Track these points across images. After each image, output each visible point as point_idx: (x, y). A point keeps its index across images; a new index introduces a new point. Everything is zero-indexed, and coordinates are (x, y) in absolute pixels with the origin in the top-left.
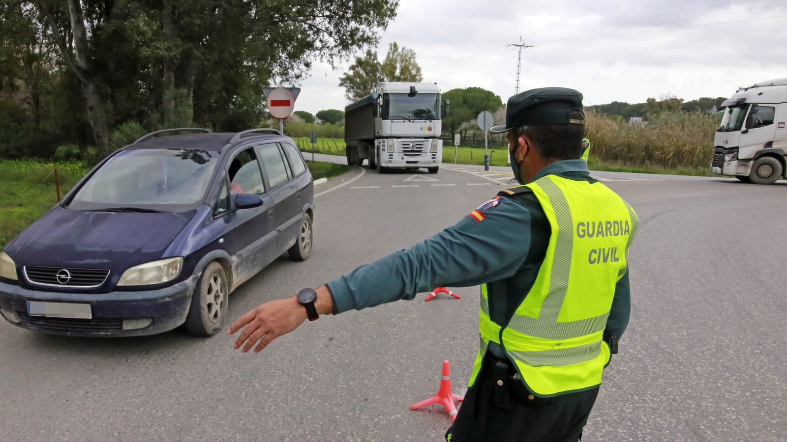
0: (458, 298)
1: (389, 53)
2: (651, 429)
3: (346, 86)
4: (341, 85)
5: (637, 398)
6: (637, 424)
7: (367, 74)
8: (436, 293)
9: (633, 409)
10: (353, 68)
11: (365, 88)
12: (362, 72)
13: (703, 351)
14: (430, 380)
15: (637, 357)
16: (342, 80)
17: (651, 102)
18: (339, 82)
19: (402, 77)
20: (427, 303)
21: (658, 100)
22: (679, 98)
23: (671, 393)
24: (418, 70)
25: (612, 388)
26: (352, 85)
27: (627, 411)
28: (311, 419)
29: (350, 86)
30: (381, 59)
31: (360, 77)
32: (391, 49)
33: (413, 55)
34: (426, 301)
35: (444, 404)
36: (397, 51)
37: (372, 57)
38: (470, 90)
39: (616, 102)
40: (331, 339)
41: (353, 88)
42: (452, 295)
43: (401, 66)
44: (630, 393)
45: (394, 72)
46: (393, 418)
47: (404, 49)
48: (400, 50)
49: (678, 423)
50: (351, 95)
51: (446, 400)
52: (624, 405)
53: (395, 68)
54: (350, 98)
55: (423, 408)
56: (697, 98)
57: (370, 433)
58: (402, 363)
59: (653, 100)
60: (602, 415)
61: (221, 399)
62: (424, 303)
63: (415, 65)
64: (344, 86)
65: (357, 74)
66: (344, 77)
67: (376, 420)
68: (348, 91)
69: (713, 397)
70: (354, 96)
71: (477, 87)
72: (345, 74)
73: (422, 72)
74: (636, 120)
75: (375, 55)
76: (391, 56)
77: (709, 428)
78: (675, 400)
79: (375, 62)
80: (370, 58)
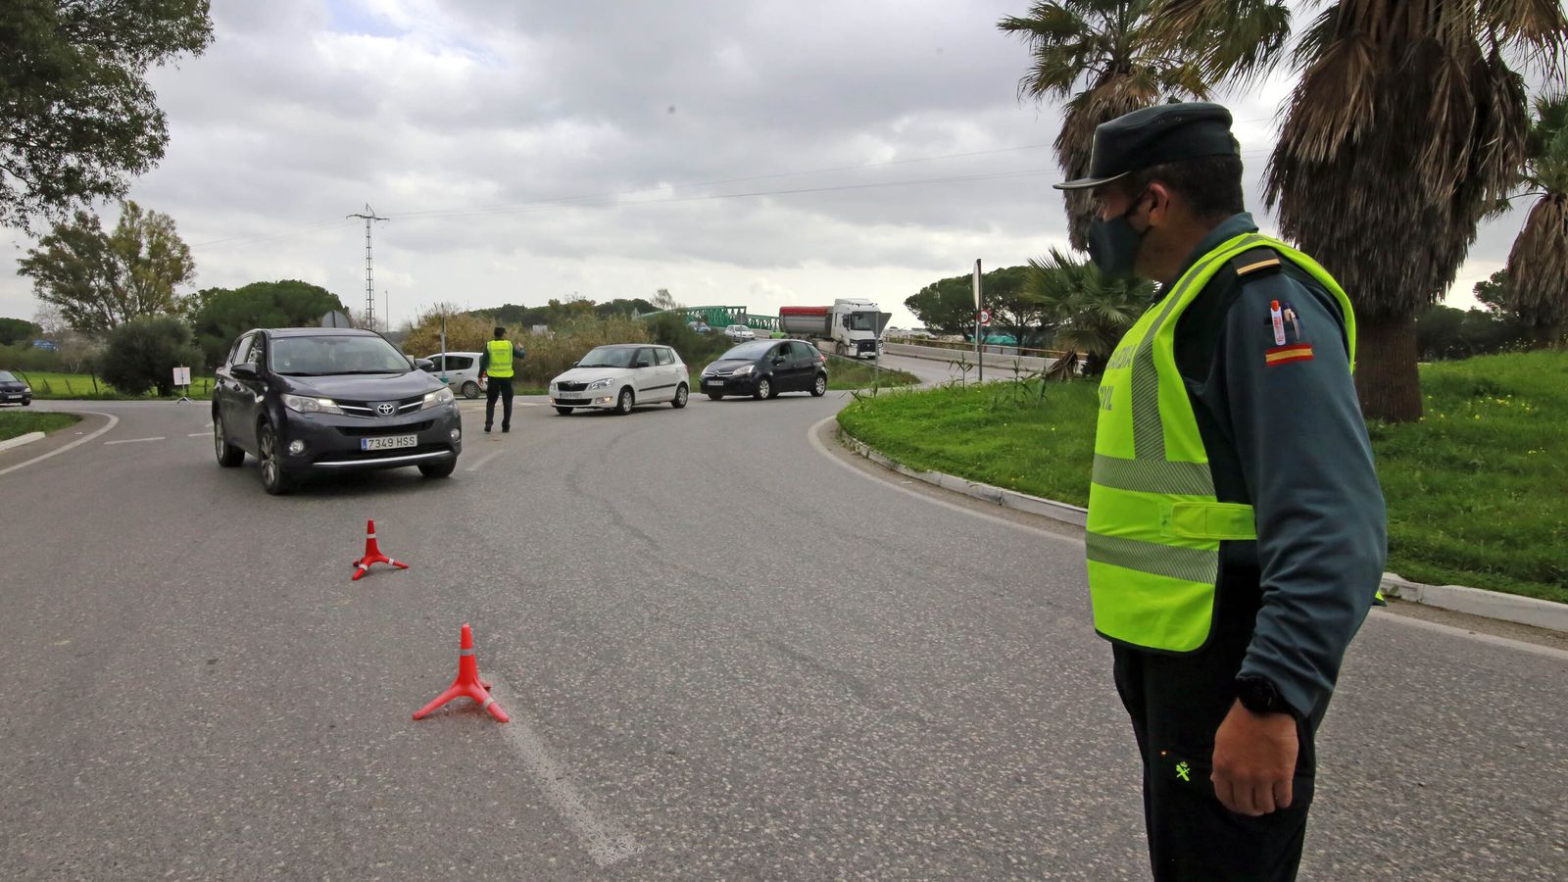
0: (405, 567)
1: (123, 220)
2: (736, 658)
3: (34, 274)
4: (23, 272)
5: (704, 632)
6: (720, 658)
7: (80, 254)
8: (369, 565)
9: (708, 644)
10: (48, 242)
11: (77, 278)
12: (68, 250)
13: (747, 570)
14: (423, 677)
15: (680, 591)
16: (24, 262)
17: (554, 304)
18: (19, 267)
19: (154, 261)
20: (356, 582)
21: (563, 302)
22: (589, 299)
23: (737, 618)
24: (184, 249)
25: (671, 628)
26: (47, 273)
27: (701, 647)
28: (246, 778)
29: (44, 275)
30: (109, 227)
31: (66, 258)
32: (126, 212)
33: (171, 224)
34: (354, 579)
35: (470, 694)
36: (139, 216)
37: (90, 225)
38: (285, 285)
39: (509, 305)
40: (211, 662)
41: (51, 279)
42: (394, 564)
43: (151, 242)
44: (695, 630)
45: (138, 253)
46: (392, 737)
47: (152, 213)
48: (145, 216)
49: (761, 646)
50: (47, 291)
51: (473, 688)
52: (694, 643)
53: (140, 246)
54: (45, 297)
55: (433, 712)
56: (610, 299)
57: (366, 767)
58: (365, 667)
59: (557, 302)
60: (676, 659)
62: (352, 584)
63: (176, 241)
64: (31, 274)
65: (58, 254)
66: (28, 257)
67: (367, 747)
68: (40, 283)
69: (781, 612)
71: (297, 280)
72: (32, 251)
73: (191, 253)
74: (538, 329)
75: (95, 221)
76: (127, 224)
77: (793, 642)
78: (745, 624)
79: (96, 233)
80: (85, 227)
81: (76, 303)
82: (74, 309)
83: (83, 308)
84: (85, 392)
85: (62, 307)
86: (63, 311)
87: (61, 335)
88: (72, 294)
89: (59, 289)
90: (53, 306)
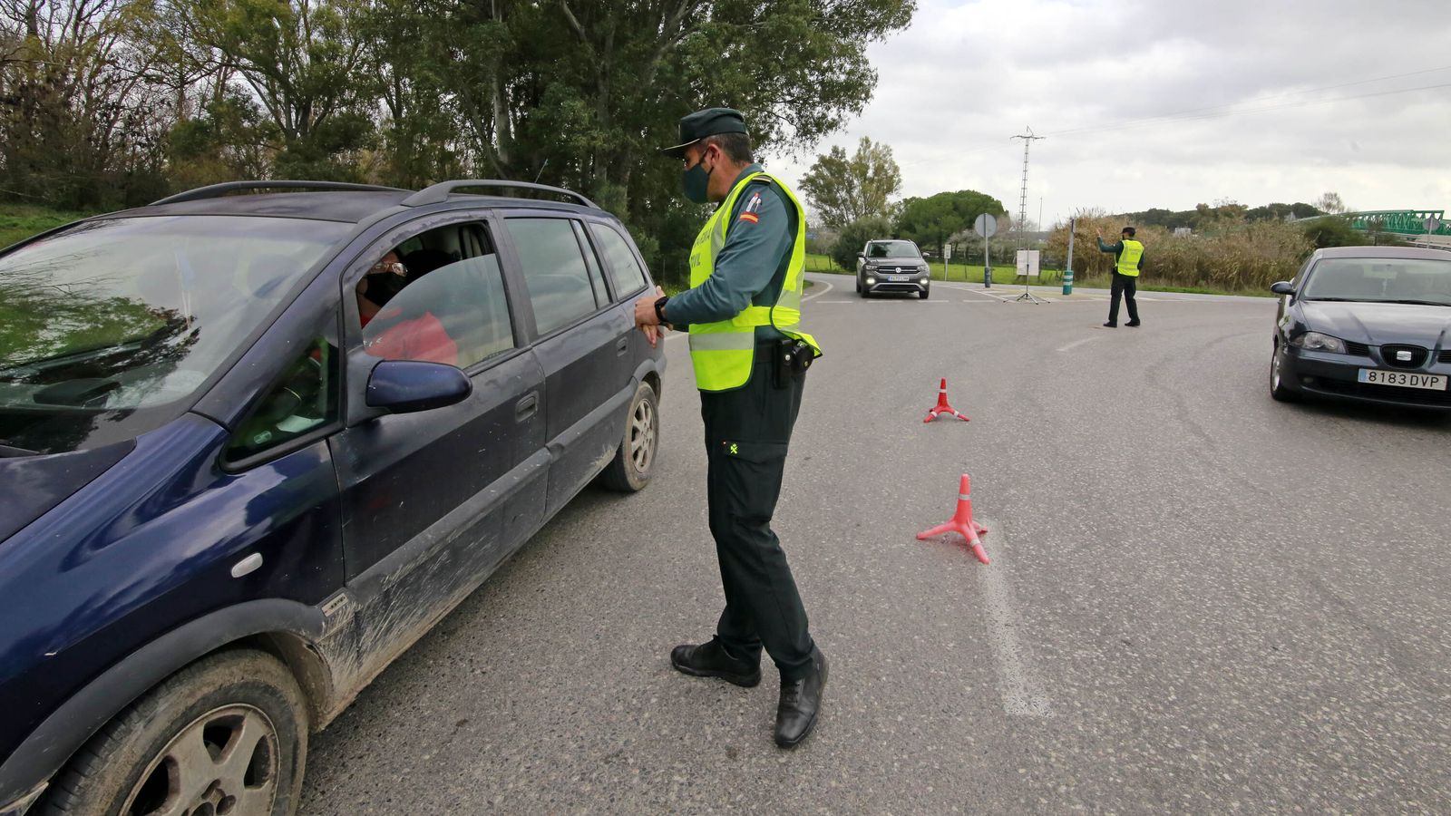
0: (967, 420)
1: (859, 150)
2: (1250, 577)
3: (808, 188)
4: (800, 188)
5: (1224, 541)
6: (1230, 571)
7: (832, 174)
8: (938, 414)
9: (1222, 554)
10: (815, 167)
11: (830, 191)
12: (826, 173)
13: (1313, 492)
14: (939, 508)
15: (1218, 495)
16: (802, 182)
17: (1202, 210)
18: (799, 184)
19: (876, 178)
20: (926, 424)
21: (1212, 206)
22: (1240, 203)
23: (1273, 537)
24: (896, 169)
25: (1188, 528)
26: (813, 188)
27: (1213, 555)
28: (790, 542)
30: (850, 157)
31: (823, 178)
32: (862, 145)
33: (889, 151)
34: (925, 422)
35: (962, 532)
36: (869, 147)
37: (840, 155)
38: (962, 194)
39: (1155, 210)
40: (807, 459)
42: (958, 416)
43: (874, 165)
44: (1214, 535)
45: (866, 172)
46: (895, 546)
47: (877, 144)
48: (872, 147)
49: (1288, 572)
50: (812, 200)
51: (965, 527)
52: (1208, 548)
53: (868, 168)
54: (811, 203)
55: (933, 537)
56: (1266, 204)
57: (866, 562)
58: (901, 488)
59: (1205, 206)
60: (1178, 558)
61: (676, 516)
62: (922, 425)
63: (892, 163)
64: (806, 188)
65: (820, 175)
66: (804, 178)
67: (874, 548)
69: (1334, 545)
70: (816, 201)
71: (971, 190)
72: (805, 174)
73: (901, 172)
74: (1181, 231)
75: (843, 152)
76: (862, 153)
77: (1333, 580)
78: (1280, 546)
79: (843, 160)
80: (837, 157)
81: (828, 208)
82: (826, 212)
83: (832, 211)
84: (823, 268)
85: (820, 211)
86: (820, 214)
87: (819, 229)
88: (825, 201)
89: (819, 199)
90: (815, 210)
